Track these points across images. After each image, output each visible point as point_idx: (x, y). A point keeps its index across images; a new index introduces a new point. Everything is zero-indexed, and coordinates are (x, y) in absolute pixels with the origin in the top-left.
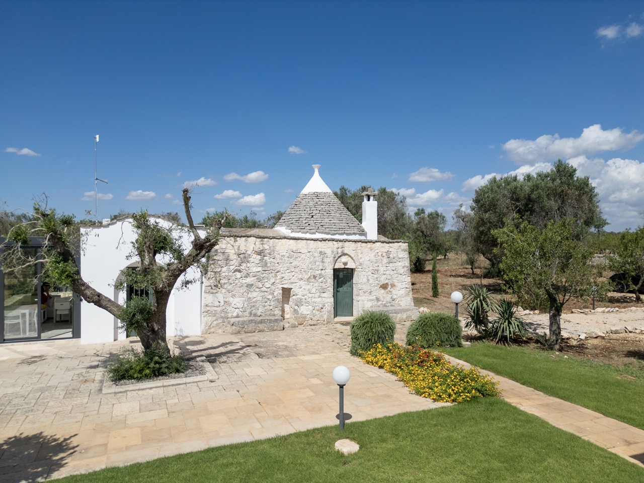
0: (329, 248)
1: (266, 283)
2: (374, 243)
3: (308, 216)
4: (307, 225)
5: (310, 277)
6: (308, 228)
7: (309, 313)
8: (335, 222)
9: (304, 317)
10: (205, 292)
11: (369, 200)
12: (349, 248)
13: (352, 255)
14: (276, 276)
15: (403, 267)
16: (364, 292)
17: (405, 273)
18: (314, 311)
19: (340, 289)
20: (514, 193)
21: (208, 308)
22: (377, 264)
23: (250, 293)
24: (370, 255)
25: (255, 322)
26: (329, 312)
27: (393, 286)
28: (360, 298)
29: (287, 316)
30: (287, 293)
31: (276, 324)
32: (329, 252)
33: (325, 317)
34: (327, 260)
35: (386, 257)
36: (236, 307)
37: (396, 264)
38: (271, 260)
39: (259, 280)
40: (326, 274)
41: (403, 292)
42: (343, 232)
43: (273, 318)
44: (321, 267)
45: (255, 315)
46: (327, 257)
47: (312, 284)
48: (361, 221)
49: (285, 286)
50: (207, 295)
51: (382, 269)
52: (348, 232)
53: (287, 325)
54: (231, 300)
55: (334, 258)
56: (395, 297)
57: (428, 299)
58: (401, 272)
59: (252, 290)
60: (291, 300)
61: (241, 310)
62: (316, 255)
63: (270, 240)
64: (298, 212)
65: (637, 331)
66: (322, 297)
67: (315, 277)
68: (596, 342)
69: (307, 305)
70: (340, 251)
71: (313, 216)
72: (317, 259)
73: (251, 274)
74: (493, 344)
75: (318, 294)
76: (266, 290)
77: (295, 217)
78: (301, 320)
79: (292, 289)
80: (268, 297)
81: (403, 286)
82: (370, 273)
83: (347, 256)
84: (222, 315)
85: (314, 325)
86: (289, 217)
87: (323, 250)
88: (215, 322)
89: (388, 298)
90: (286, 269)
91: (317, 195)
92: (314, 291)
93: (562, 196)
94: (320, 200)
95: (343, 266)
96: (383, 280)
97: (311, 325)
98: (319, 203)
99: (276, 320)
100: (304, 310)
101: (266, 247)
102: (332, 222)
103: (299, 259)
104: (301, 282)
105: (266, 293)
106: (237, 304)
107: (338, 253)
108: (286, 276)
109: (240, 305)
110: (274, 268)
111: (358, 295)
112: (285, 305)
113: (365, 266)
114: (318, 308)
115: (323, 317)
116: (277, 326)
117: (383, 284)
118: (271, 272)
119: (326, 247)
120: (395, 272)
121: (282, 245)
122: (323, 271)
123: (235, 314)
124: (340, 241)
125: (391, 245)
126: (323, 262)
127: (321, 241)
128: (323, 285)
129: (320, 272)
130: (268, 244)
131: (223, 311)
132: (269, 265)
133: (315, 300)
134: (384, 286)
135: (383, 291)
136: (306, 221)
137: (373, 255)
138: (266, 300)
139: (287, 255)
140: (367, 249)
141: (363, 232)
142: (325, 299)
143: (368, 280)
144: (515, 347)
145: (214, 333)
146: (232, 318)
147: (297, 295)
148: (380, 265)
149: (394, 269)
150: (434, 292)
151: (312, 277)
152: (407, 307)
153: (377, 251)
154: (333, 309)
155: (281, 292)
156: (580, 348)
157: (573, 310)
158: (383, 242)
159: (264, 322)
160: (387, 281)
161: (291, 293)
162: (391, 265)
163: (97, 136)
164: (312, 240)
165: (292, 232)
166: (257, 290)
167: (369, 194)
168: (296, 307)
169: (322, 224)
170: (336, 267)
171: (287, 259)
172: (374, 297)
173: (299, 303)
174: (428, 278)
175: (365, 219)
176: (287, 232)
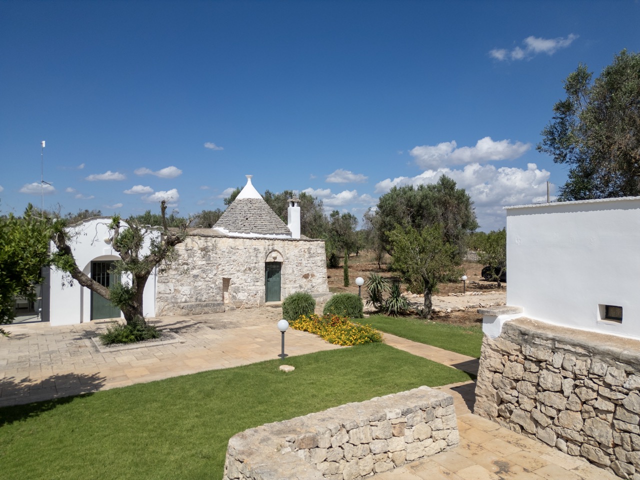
0: (262, 245)
1: (210, 274)
2: (298, 241)
3: (243, 219)
4: (242, 226)
5: (246, 269)
6: (243, 228)
7: (245, 298)
8: (266, 223)
9: (241, 302)
10: (158, 282)
11: (293, 206)
12: (278, 245)
13: (281, 251)
14: (218, 268)
15: (321, 261)
16: (290, 281)
17: (322, 266)
18: (249, 297)
19: (270, 279)
20: (409, 201)
21: (161, 295)
22: (300, 259)
23: (196, 282)
24: (295, 251)
25: (201, 306)
26: (261, 297)
27: (313, 276)
28: (286, 286)
29: (226, 302)
30: (226, 282)
31: (218, 307)
32: (261, 248)
33: (258, 302)
34: (260, 255)
35: (307, 252)
36: (184, 294)
37: (316, 259)
38: (214, 255)
39: (204, 271)
40: (259, 266)
41: (320, 280)
42: (273, 232)
43: (216, 303)
44: (255, 261)
45: (200, 300)
46: (260, 253)
47: (247, 275)
48: (287, 224)
49: (226, 277)
50: (160, 284)
51: (304, 262)
52: (277, 232)
53: (227, 309)
54: (180, 288)
55: (266, 253)
56: (314, 284)
57: (341, 289)
58: (320, 264)
59: (197, 280)
60: (230, 288)
61: (188, 296)
62: (251, 251)
63: (213, 239)
64: (234, 215)
66: (256, 286)
67: (250, 269)
69: (244, 292)
70: (270, 248)
71: (247, 219)
72: (252, 254)
73: (197, 267)
74: (386, 316)
75: (253, 283)
76: (210, 280)
77: (231, 219)
78: (238, 304)
79: (231, 279)
80: (211, 286)
81: (321, 276)
82: (294, 266)
83: (276, 252)
84: (173, 300)
85: (249, 308)
86: (226, 219)
87: (256, 247)
88: (167, 307)
89: (309, 286)
90: (226, 262)
91: (250, 201)
92: (249, 280)
93: (445, 204)
94: (253, 205)
95: (273, 260)
96: (305, 271)
97: (246, 308)
98: (252, 208)
99: (219, 304)
100: (241, 296)
101: (209, 244)
102: (263, 223)
103: (237, 254)
104: (238, 273)
105: (209, 282)
106: (185, 292)
107: (269, 249)
108: (226, 268)
109: (188, 292)
110: (216, 262)
111: (284, 284)
112: (225, 293)
113: (290, 260)
114: (252, 294)
115: (256, 301)
116: (219, 309)
117: (305, 275)
118: (214, 265)
119: (259, 244)
120: (315, 264)
121: (223, 242)
122: (256, 264)
123: (183, 300)
124: (271, 239)
125: (312, 243)
126: (257, 257)
127: (255, 239)
128: (257, 276)
129: (254, 265)
130: (210, 242)
131: (173, 297)
132: (212, 259)
133: (250, 288)
134: (306, 276)
135: (305, 280)
136: (241, 223)
137: (297, 251)
138: (209, 288)
139: (227, 251)
140: (292, 246)
141: (289, 233)
142: (258, 287)
143: (293, 271)
144: (401, 318)
145: (166, 315)
146: (181, 303)
147: (235, 284)
148: (303, 259)
149: (314, 262)
150: (345, 282)
151: (248, 269)
152: (324, 293)
153: (300, 248)
154: (264, 295)
155: (222, 281)
156: (447, 317)
157: (449, 294)
158: (305, 241)
159: (209, 306)
160: (308, 272)
161: (230, 282)
162: (311, 259)
163: (44, 142)
164: (248, 238)
165: (229, 232)
166: (202, 280)
167: (294, 201)
168: (234, 294)
169: (255, 225)
170: (267, 261)
171: (227, 254)
172: (298, 285)
173: (237, 290)
174: (341, 272)
175: (291, 222)
176: (225, 232)
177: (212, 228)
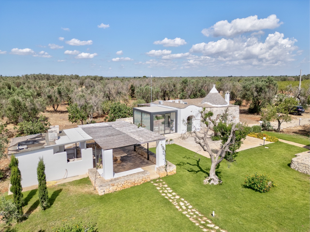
4: (216, 102)
11: (227, 94)
16: (230, 119)
17: (238, 114)
35: (235, 110)
51: (233, 113)
64: (212, 99)
65: (292, 127)
68: (285, 130)
74: (266, 131)
81: (238, 117)
125: (236, 107)
134: (234, 117)
137: (232, 110)
143: (231, 116)
144: (270, 132)
156: (282, 131)
157: (274, 121)
169: (219, 102)
175: (226, 99)
176: (211, 104)
177: (204, 102)
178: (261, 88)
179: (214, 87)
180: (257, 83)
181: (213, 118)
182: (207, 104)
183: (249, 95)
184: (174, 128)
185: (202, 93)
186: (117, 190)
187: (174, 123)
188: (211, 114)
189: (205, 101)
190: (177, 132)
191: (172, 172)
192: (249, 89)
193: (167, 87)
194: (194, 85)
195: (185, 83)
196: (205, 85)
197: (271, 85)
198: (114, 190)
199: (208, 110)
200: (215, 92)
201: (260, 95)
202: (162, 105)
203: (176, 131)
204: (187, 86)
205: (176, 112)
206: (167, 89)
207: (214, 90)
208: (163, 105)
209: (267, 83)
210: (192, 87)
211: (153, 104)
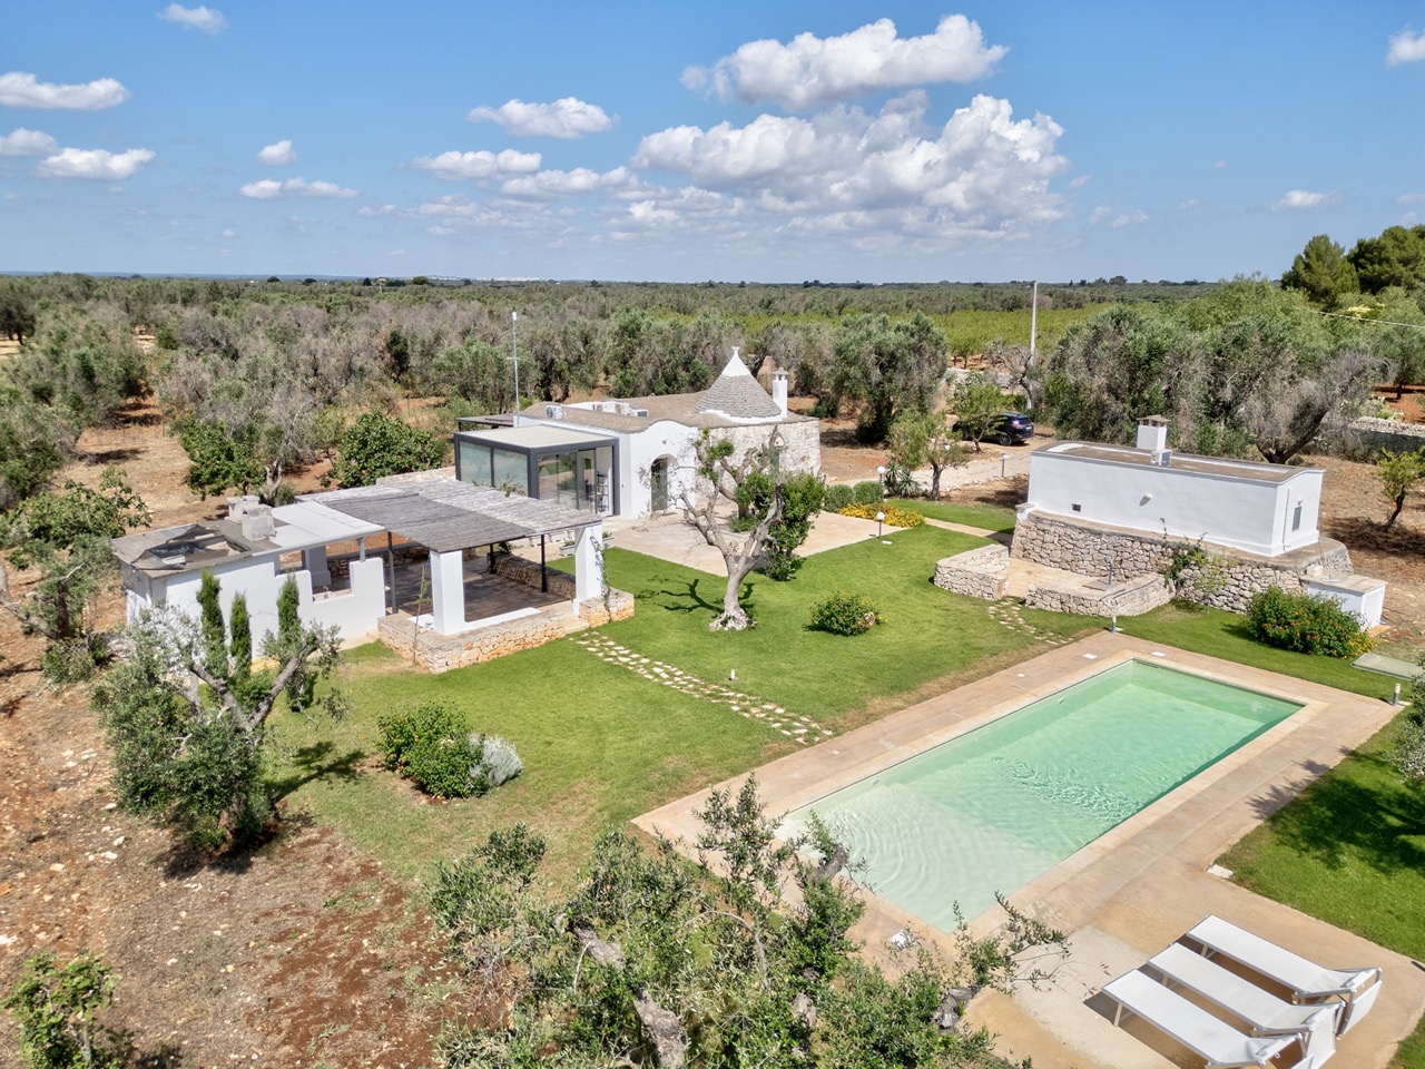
0: (768, 431)
2: (789, 423)
3: (742, 401)
4: (742, 409)
11: (780, 379)
12: (780, 429)
13: (782, 436)
15: (815, 441)
16: (790, 465)
22: (798, 441)
27: (808, 456)
32: (767, 434)
35: (804, 433)
37: (811, 439)
41: (816, 459)
42: (770, 414)
46: (766, 439)
51: (801, 445)
52: (773, 413)
56: (810, 467)
58: (814, 446)
62: (760, 437)
64: (730, 396)
65: (980, 484)
68: (956, 492)
71: (745, 400)
72: (760, 441)
77: (728, 401)
81: (815, 455)
82: (794, 449)
83: (779, 436)
86: (722, 401)
87: (764, 433)
88: (701, 498)
91: (743, 379)
94: (747, 383)
96: (802, 454)
102: (761, 405)
103: (750, 442)
113: (790, 443)
117: (802, 457)
119: (765, 430)
120: (810, 446)
121: (739, 432)
124: (775, 424)
125: (807, 423)
127: (762, 425)
130: (729, 433)
135: (802, 463)
136: (741, 406)
137: (795, 432)
139: (742, 440)
140: (792, 429)
143: (793, 455)
144: (911, 500)
149: (809, 443)
153: (798, 430)
156: (948, 498)
158: (796, 422)
160: (805, 454)
162: (807, 440)
164: (757, 425)
165: (731, 416)
167: (781, 373)
169: (755, 408)
171: (742, 443)
175: (778, 396)
176: (727, 416)
177: (704, 410)
178: (893, 355)
179: (736, 355)
180: (881, 337)
181: (735, 460)
182: (713, 415)
183: (854, 381)
184: (608, 501)
185: (695, 374)
186: (480, 661)
187: (608, 482)
188: (727, 449)
189: (709, 407)
190: (619, 514)
191: (624, 613)
192: (857, 358)
193: (559, 345)
194: (664, 341)
195: (632, 334)
196: (704, 343)
197: (924, 343)
198: (472, 662)
199: (718, 435)
200: (739, 374)
201: (890, 380)
202: (560, 420)
203: (616, 511)
204: (640, 345)
205: (613, 446)
206: (558, 353)
207: (736, 368)
208: (563, 420)
209: (912, 335)
210: (659, 349)
211: (526, 416)
